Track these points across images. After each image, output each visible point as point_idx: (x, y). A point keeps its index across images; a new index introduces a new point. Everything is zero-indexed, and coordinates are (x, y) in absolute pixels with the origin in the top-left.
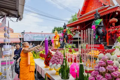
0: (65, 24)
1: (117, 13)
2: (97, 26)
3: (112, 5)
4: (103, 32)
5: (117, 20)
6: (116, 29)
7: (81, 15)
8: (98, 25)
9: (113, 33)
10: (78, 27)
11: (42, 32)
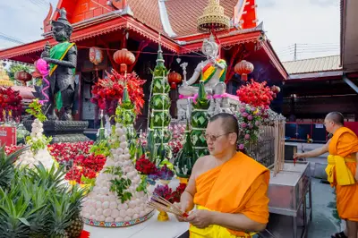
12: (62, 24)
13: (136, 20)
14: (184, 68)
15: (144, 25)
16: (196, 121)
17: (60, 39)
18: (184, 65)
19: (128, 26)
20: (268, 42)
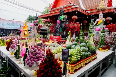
0: (36, 15)
1: (77, 12)
3: (75, 5)
4: (65, 27)
5: (77, 18)
6: (75, 25)
7: (53, 8)
8: (62, 20)
9: (73, 28)
10: (48, 20)
11: (14, 20)
14: (93, 21)
15: (81, 9)
19: (77, 10)
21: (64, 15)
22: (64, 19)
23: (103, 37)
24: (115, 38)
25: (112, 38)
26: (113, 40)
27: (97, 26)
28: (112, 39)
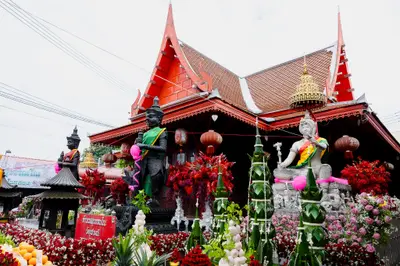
1: (215, 118)
2: (146, 148)
4: (160, 172)
7: (143, 109)
8: (151, 145)
10: (122, 148)
12: (154, 111)
13: (224, 101)
14: (278, 148)
15: (232, 105)
16: (308, 214)
17: (152, 125)
18: (278, 145)
19: (215, 108)
20: (374, 115)
21: (161, 127)
22: (158, 143)
23: (311, 220)
24: (376, 224)
25: (360, 225)
26: (368, 236)
27: (297, 171)
28: (362, 230)
